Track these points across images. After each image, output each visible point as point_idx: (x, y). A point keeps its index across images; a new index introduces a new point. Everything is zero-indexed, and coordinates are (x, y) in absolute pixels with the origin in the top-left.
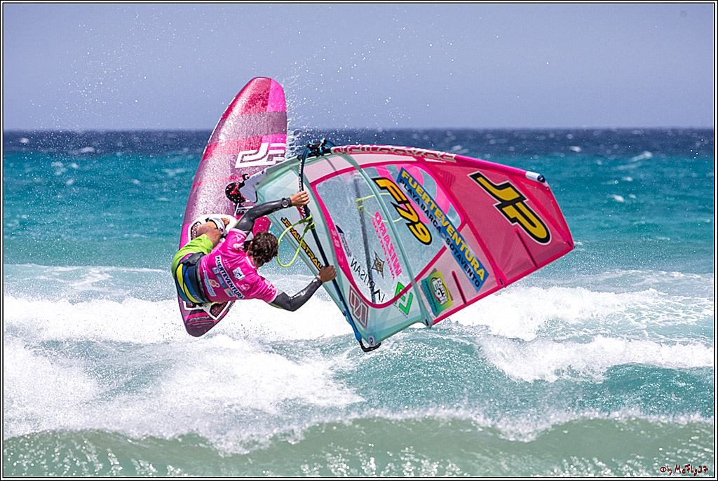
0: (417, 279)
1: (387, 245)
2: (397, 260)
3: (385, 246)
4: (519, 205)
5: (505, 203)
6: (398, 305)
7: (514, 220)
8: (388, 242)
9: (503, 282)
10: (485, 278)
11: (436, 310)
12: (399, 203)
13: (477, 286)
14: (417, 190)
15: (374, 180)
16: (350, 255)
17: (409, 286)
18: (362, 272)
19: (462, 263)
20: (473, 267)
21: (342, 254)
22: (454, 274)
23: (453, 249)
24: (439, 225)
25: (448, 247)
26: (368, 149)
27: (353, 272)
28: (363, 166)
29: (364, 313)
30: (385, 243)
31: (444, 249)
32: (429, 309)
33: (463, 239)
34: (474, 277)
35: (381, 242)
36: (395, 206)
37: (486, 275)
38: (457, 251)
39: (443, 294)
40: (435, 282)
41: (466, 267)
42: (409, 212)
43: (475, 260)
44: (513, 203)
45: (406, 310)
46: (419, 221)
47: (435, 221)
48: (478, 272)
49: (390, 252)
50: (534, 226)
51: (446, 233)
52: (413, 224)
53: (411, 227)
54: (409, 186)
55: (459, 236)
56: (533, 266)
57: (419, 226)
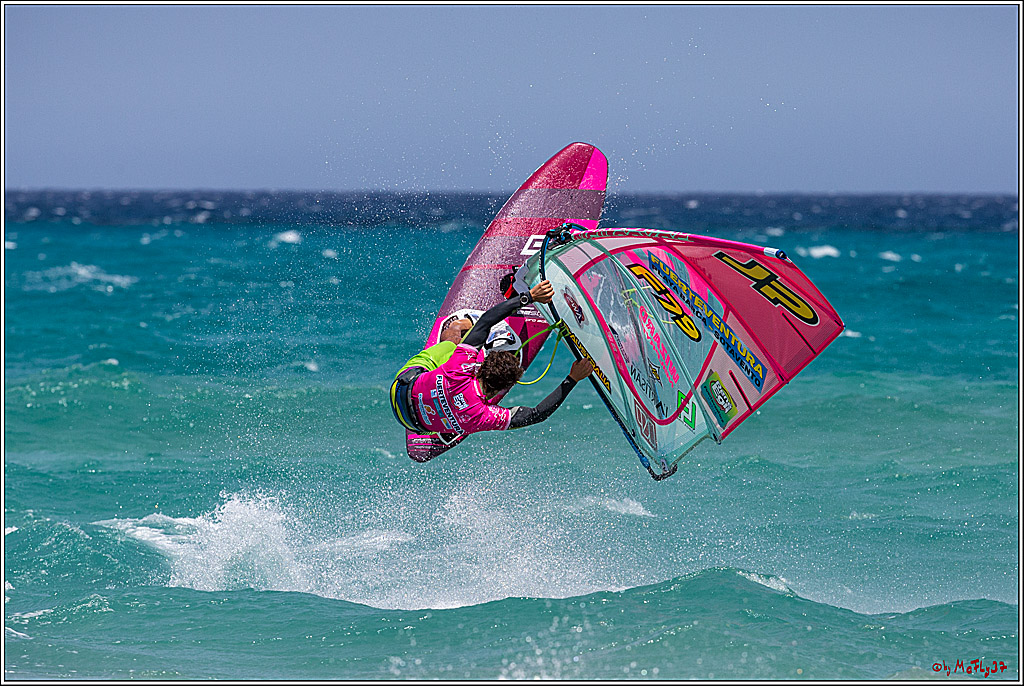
0: (696, 384)
1: (659, 346)
2: (671, 364)
3: (656, 347)
4: (773, 283)
5: (760, 284)
6: (682, 419)
7: (776, 301)
8: (658, 342)
9: (784, 379)
10: (764, 376)
11: (722, 422)
12: (659, 293)
13: (759, 385)
14: (672, 277)
15: (629, 267)
16: (628, 361)
17: (690, 395)
18: (643, 382)
19: (738, 360)
20: (749, 362)
21: (621, 361)
22: (731, 373)
23: (724, 344)
24: (703, 316)
25: (718, 341)
26: (604, 233)
27: (634, 381)
28: (613, 252)
29: (651, 431)
30: (655, 343)
31: (715, 344)
32: (715, 420)
33: (731, 330)
34: (753, 375)
35: (652, 343)
36: (657, 298)
37: (764, 371)
38: (728, 346)
39: (725, 400)
40: (714, 387)
41: (741, 364)
42: (671, 303)
43: (749, 354)
44: (767, 281)
45: (691, 424)
46: (684, 314)
47: (698, 312)
48: (756, 369)
49: (663, 355)
50: (798, 306)
51: (712, 324)
52: (678, 317)
53: (677, 321)
54: (663, 273)
55: (727, 327)
56: (811, 352)
57: (684, 319)
